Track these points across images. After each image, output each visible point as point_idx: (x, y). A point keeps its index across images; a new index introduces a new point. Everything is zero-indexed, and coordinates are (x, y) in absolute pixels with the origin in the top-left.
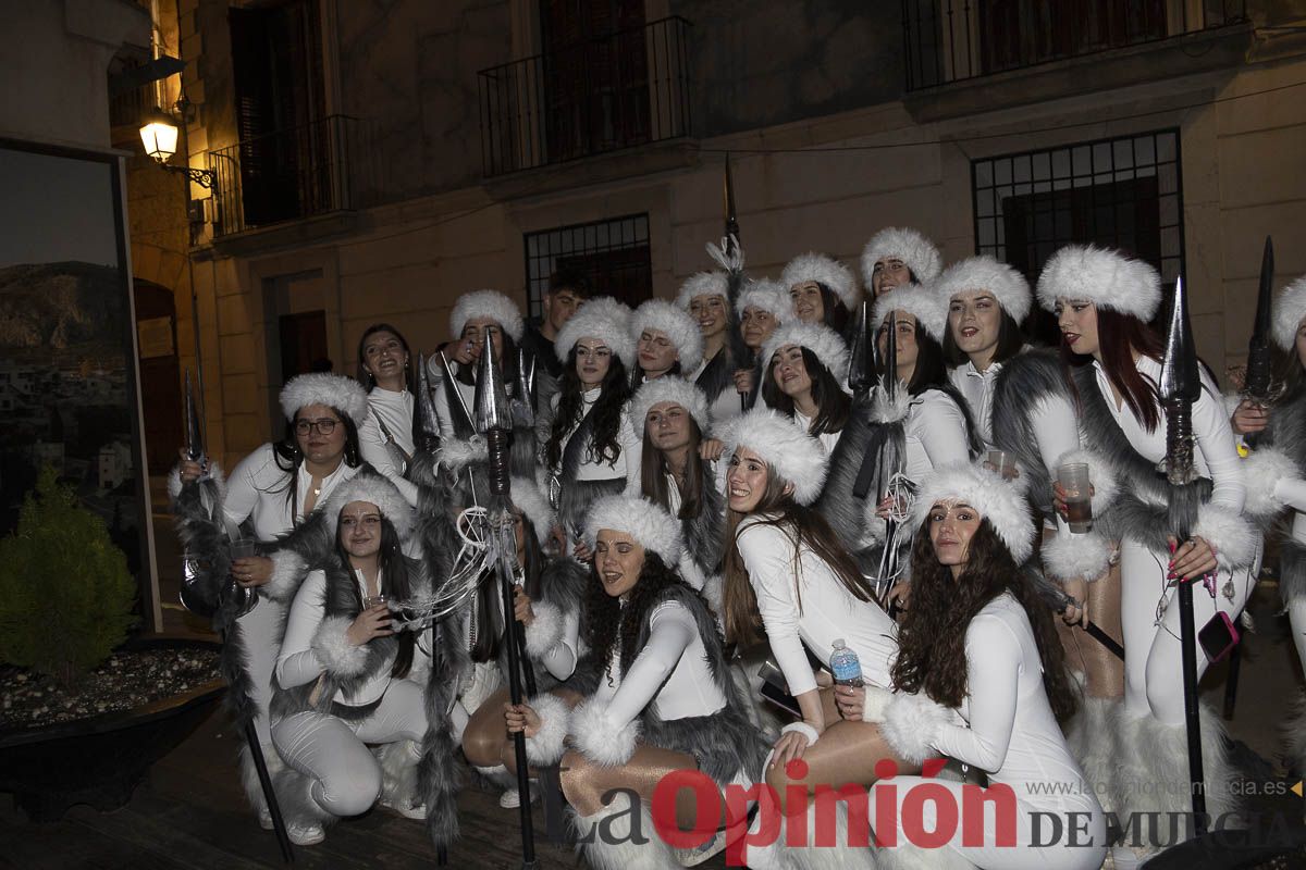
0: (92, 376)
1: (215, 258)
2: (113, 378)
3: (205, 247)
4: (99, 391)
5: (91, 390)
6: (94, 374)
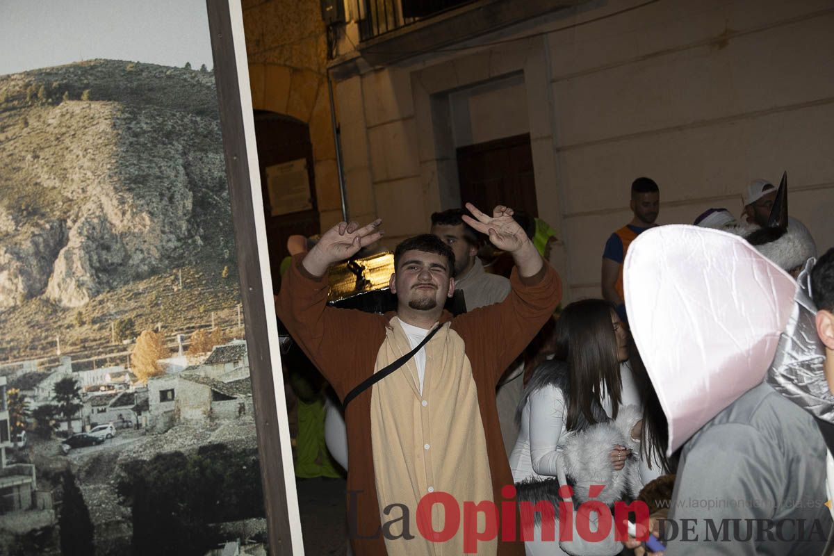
0: (157, 374)
1: (362, 72)
2: (215, 372)
3: (348, 58)
4: (179, 410)
5: (161, 411)
6: (166, 366)
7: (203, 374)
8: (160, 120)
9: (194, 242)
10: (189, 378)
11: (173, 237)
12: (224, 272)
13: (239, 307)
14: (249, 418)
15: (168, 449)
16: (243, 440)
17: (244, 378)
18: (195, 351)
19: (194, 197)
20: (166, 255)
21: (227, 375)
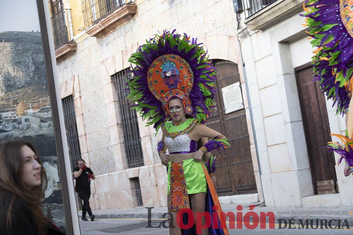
1: (250, 34)
2: (41, 115)
4: (30, 124)
5: (25, 124)
6: (27, 112)
7: (37, 115)
8: (25, 46)
9: (35, 79)
10: (34, 116)
11: (28, 77)
12: (44, 87)
13: (49, 97)
14: (52, 128)
15: (27, 135)
16: (50, 134)
17: (50, 116)
18: (35, 108)
19: (35, 67)
20: (26, 82)
21: (45, 115)
